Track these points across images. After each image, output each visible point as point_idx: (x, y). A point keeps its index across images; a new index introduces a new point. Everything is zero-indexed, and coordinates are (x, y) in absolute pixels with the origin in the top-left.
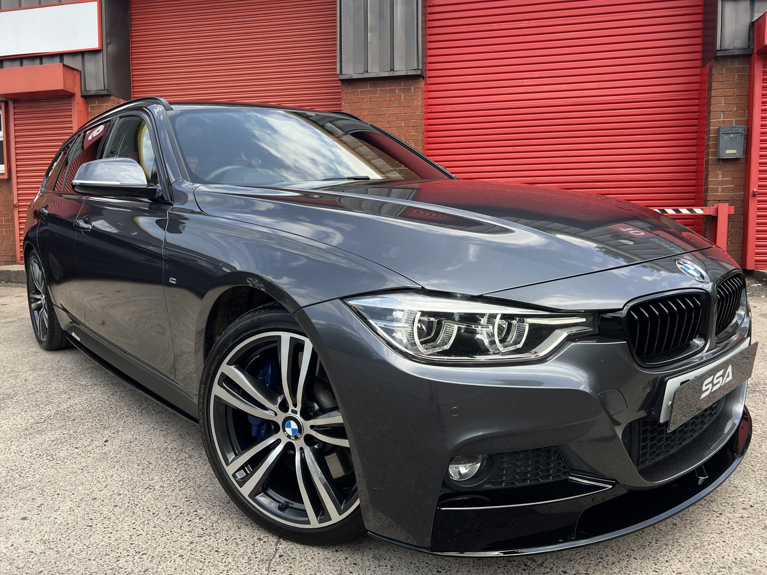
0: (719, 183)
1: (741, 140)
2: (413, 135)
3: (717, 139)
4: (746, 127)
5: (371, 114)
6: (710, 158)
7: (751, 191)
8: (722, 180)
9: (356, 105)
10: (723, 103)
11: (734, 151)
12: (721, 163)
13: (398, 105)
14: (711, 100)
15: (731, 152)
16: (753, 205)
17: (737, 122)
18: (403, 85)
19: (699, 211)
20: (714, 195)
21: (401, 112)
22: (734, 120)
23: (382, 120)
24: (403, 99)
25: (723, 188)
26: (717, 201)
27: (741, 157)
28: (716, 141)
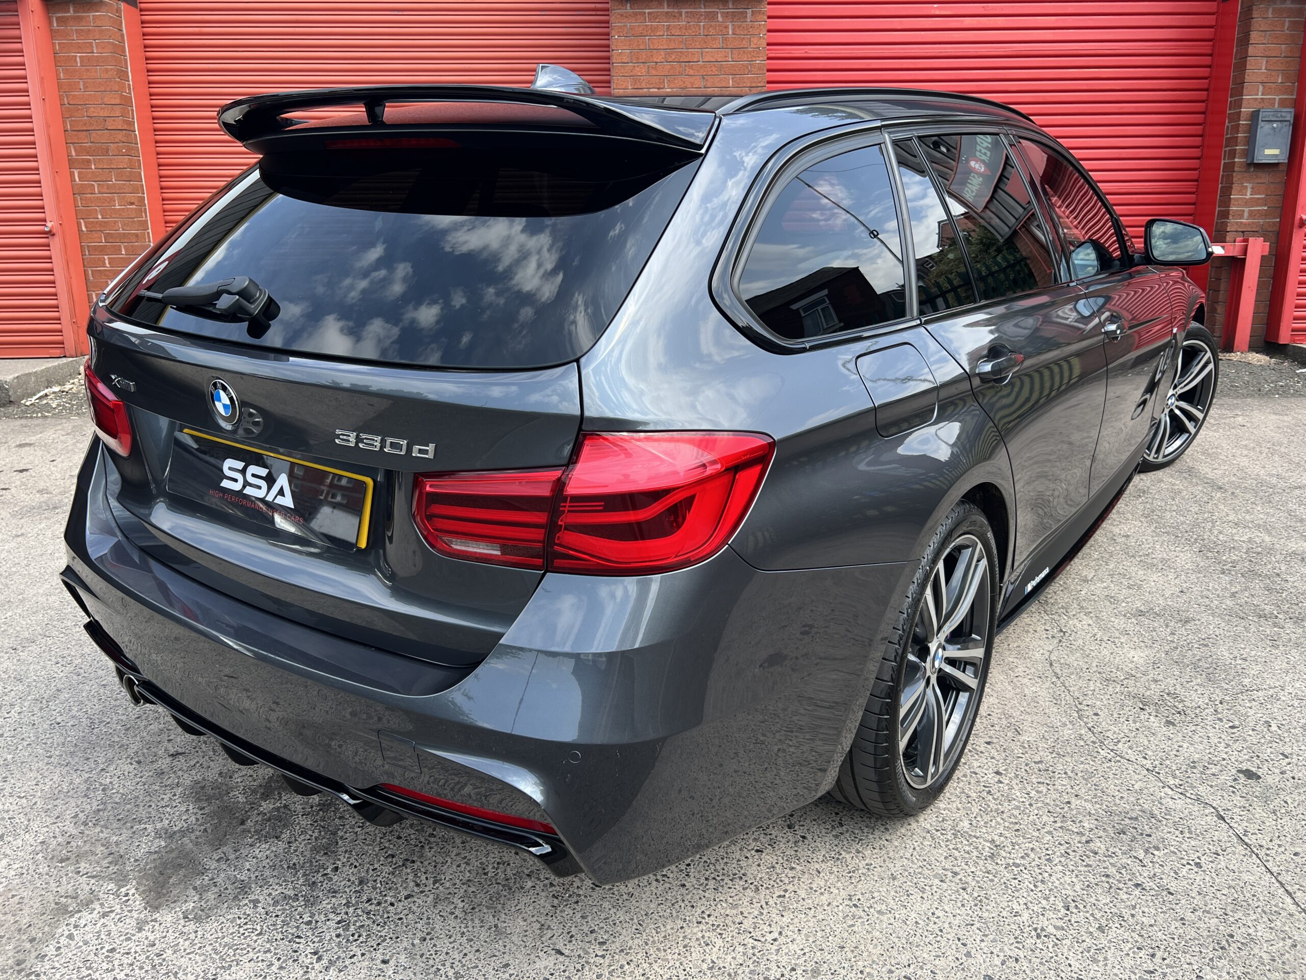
0: (1247, 203)
1: (1287, 131)
3: (1252, 129)
4: (1292, 110)
5: (670, 60)
6: (1236, 160)
7: (1297, 218)
8: (1250, 199)
9: (641, 41)
10: (1263, 68)
11: (1276, 152)
12: (1252, 169)
13: (721, 45)
14: (1246, 60)
15: (1271, 152)
16: (1298, 240)
17: (1283, 103)
18: (731, 6)
19: (1218, 250)
20: (1237, 223)
21: (726, 59)
22: (1280, 97)
23: (692, 72)
24: (730, 33)
25: (1251, 212)
26: (1243, 232)
27: (1286, 161)
28: (1249, 132)
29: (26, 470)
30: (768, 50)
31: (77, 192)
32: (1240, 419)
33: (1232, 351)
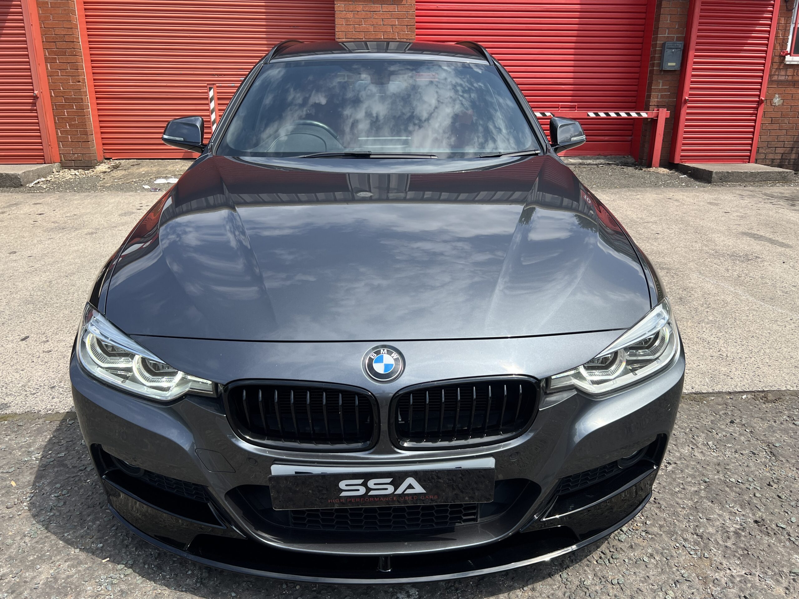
0: (660, 91)
1: (680, 53)
2: (407, 34)
3: (662, 52)
4: (684, 43)
6: (655, 68)
7: (683, 98)
8: (661, 88)
10: (669, 20)
11: (674, 64)
12: (663, 73)
14: (660, 17)
15: (672, 65)
16: (684, 111)
17: (678, 39)
19: (644, 115)
20: (654, 101)
21: (395, 10)
22: (675, 36)
23: (376, 17)
25: (662, 95)
26: (658, 106)
27: (679, 69)
28: (661, 54)
29: (43, 214)
30: (416, 5)
31: (50, 75)
32: (638, 196)
33: (651, 167)
